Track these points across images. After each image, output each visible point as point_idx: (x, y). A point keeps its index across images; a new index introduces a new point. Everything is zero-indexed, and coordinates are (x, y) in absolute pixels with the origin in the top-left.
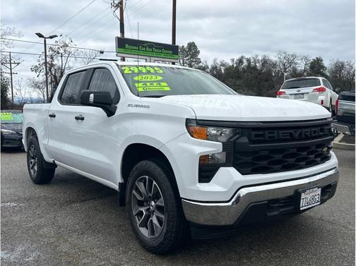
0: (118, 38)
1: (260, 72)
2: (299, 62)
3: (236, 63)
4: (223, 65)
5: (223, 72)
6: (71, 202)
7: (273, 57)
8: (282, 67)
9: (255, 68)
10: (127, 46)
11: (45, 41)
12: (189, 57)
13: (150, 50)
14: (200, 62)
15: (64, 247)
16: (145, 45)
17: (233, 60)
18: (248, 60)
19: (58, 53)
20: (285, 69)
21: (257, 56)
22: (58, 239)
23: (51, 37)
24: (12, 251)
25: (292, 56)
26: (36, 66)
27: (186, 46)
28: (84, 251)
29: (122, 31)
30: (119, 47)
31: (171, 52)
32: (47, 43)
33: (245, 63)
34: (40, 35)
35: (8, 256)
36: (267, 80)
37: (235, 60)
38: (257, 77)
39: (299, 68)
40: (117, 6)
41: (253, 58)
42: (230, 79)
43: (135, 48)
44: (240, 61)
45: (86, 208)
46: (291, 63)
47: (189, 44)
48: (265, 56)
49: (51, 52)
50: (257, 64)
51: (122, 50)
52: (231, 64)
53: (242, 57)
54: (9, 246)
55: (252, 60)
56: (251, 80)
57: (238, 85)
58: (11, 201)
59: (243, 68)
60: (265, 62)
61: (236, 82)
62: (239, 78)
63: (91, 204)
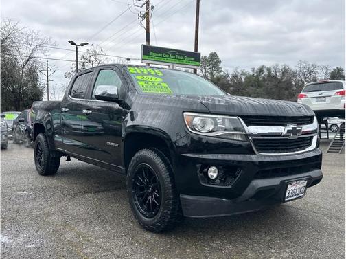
0: (144, 46)
1: (280, 82)
2: (319, 71)
3: (257, 72)
4: (243, 74)
5: (243, 80)
6: (86, 192)
7: (294, 67)
8: (302, 77)
9: (275, 77)
10: (151, 53)
11: (77, 48)
12: (211, 66)
13: (174, 57)
14: (221, 71)
15: (69, 236)
16: (168, 52)
17: (253, 69)
18: (269, 70)
19: (90, 61)
20: (305, 78)
21: (277, 66)
22: (65, 227)
23: (82, 45)
24: (16, 237)
25: (313, 66)
26: (69, 73)
27: (208, 56)
28: (88, 241)
29: (148, 39)
30: (144, 54)
31: (193, 59)
32: (78, 50)
33: (266, 72)
34: (73, 43)
35: (11, 241)
36: (287, 89)
37: (256, 69)
38: (277, 86)
39: (319, 78)
40: (144, 16)
41: (274, 67)
42: (251, 87)
43: (160, 55)
44: (261, 70)
45: (98, 199)
46: (310, 73)
47: (211, 54)
48: (285, 66)
49: (83, 60)
50: (278, 74)
51: (147, 57)
52: (251, 73)
53: (263, 67)
54: (14, 232)
55: (273, 69)
56: (271, 89)
57: (258, 93)
58: (27, 190)
59: (264, 77)
60: (285, 71)
61: (256, 90)
62: (259, 86)
63: (104, 195)
